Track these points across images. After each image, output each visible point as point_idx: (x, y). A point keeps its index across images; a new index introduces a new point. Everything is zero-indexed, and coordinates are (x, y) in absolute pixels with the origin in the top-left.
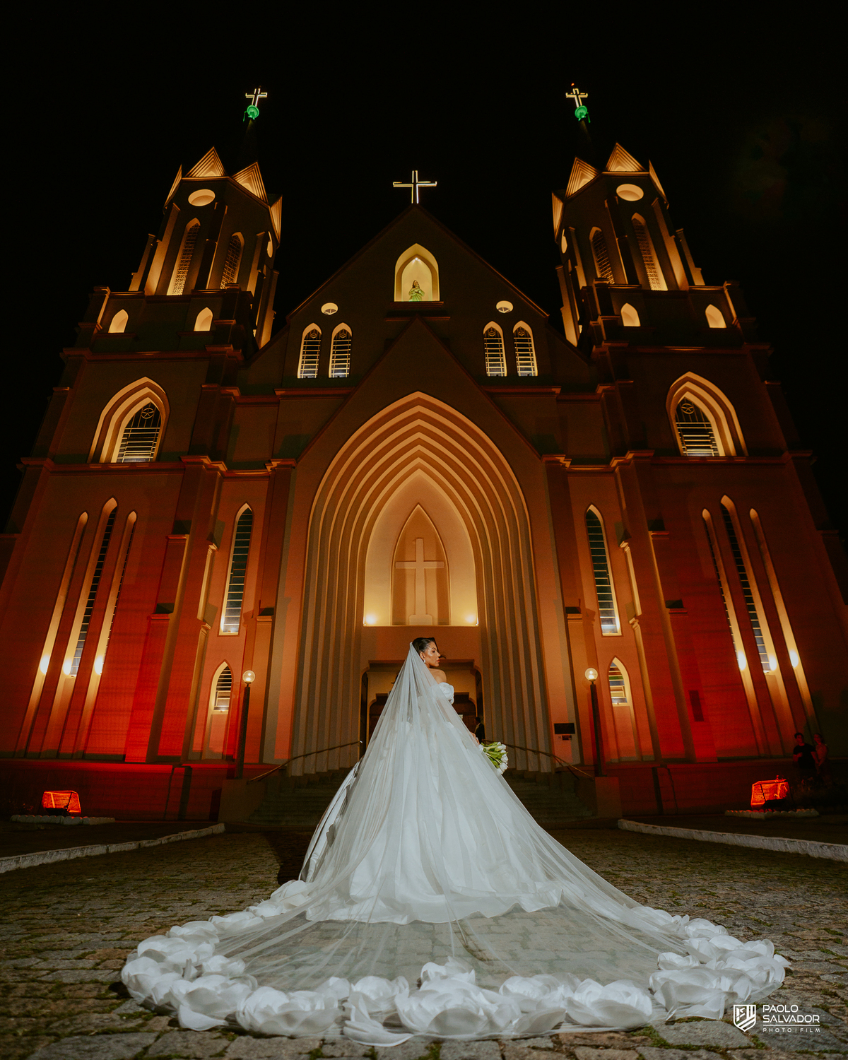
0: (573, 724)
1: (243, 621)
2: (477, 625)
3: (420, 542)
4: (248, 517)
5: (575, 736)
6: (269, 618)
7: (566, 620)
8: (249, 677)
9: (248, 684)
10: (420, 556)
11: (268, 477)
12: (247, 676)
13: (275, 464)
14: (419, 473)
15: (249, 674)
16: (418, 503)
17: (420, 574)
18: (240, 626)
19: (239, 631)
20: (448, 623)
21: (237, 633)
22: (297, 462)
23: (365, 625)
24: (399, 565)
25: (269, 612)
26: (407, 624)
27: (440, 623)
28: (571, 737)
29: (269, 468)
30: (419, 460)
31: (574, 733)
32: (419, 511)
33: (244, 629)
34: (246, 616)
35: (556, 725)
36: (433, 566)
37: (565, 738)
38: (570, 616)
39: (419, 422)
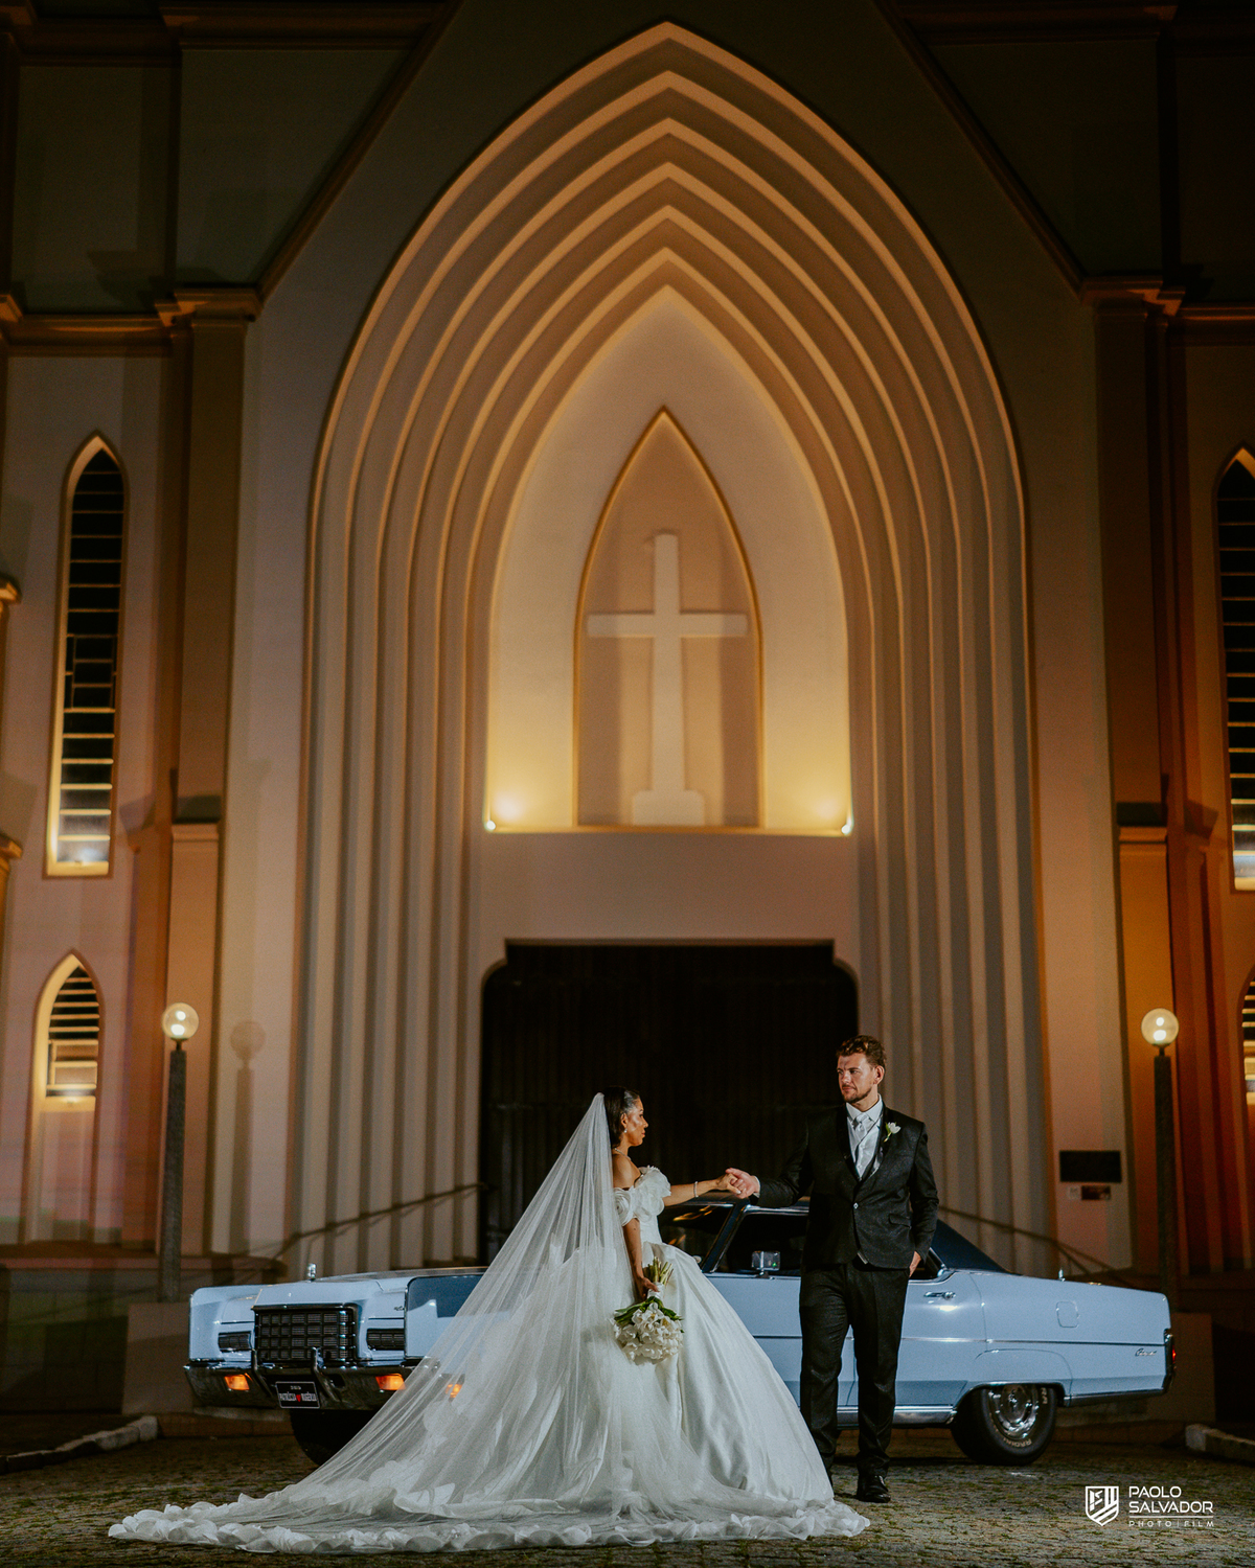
0: (1115, 1155)
1: (120, 828)
2: (847, 830)
3: (666, 549)
4: (104, 481)
5: (1120, 1191)
6: (209, 831)
7: (1117, 844)
8: (180, 1023)
9: (179, 1042)
10: (666, 593)
11: (162, 343)
12: (175, 1020)
13: (186, 307)
14: (667, 296)
15: (181, 1015)
16: (664, 409)
17: (667, 657)
18: (112, 842)
19: (110, 857)
20: (753, 820)
21: (103, 867)
22: (262, 298)
23: (490, 826)
24: (596, 626)
25: (209, 812)
26: (624, 821)
27: (731, 820)
28: (1107, 1191)
29: (165, 317)
30: (666, 255)
31: (1117, 1179)
32: (664, 436)
33: (124, 854)
34: (127, 812)
35: (1064, 1155)
36: (711, 628)
37: (1088, 1195)
38: (1128, 834)
39: (669, 126)
